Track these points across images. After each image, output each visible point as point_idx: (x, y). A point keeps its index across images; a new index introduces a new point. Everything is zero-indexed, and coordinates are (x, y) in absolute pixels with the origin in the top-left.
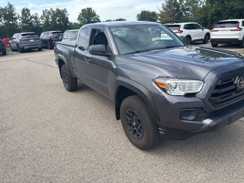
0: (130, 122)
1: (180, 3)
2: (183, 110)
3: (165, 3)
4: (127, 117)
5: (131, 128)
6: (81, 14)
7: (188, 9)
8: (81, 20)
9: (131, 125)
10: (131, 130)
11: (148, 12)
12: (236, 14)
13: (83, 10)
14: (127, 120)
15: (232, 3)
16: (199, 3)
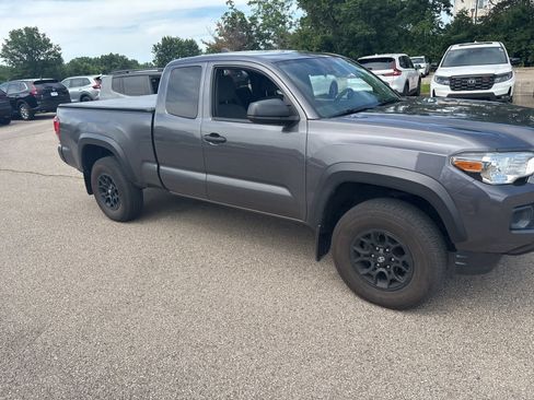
0: (366, 259)
1: (252, 24)
2: (514, 210)
3: (221, 21)
4: (356, 248)
5: (366, 271)
6: (9, 43)
7: (268, 36)
8: (12, 58)
9: (367, 264)
10: (368, 275)
11: (177, 40)
12: (361, 46)
13: (14, 34)
14: (359, 255)
15: (352, 24)
16: (287, 25)
